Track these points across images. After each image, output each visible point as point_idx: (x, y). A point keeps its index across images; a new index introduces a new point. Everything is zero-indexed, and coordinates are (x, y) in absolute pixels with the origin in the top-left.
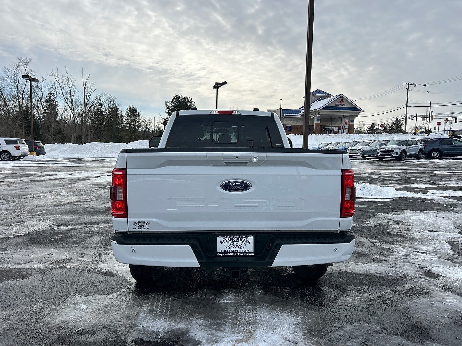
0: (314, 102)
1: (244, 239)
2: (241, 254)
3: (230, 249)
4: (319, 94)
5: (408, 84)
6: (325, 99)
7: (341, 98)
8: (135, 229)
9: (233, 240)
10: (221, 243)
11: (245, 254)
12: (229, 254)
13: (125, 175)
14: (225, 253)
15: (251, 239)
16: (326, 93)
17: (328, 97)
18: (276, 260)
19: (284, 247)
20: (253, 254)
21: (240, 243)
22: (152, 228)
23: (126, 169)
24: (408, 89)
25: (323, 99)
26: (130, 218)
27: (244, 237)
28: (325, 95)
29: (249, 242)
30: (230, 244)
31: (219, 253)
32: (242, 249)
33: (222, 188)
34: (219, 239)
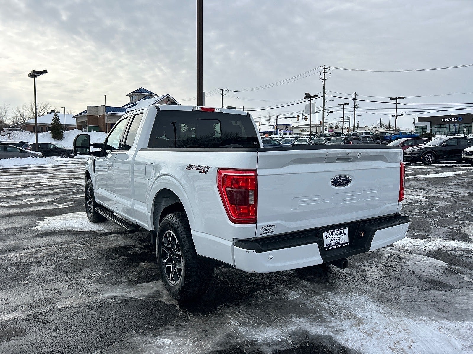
0: (139, 100)
1: (342, 231)
2: (341, 246)
3: (333, 243)
4: (144, 93)
5: (222, 90)
6: (150, 98)
7: (168, 98)
8: (262, 234)
9: (335, 233)
10: (326, 237)
11: (344, 245)
12: (333, 247)
13: (256, 176)
14: (330, 247)
15: (346, 230)
16: (151, 93)
17: (153, 96)
18: (372, 245)
19: (378, 233)
20: (349, 244)
21: (339, 236)
22: (277, 231)
23: (256, 170)
24: (222, 94)
25: (148, 98)
26: (259, 223)
27: (342, 230)
28: (149, 94)
29: (345, 234)
30: (333, 238)
31: (326, 247)
32: (340, 241)
33: (332, 184)
34: (325, 234)
